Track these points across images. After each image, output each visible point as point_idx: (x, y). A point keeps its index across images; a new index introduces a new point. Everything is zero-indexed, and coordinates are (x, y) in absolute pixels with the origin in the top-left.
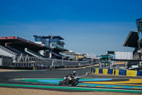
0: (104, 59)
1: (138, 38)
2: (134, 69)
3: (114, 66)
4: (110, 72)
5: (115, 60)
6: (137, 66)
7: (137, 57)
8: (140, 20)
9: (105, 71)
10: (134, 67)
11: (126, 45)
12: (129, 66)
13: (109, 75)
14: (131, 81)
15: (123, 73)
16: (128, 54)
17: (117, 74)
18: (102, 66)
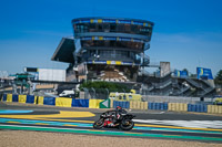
0: (21, 79)
1: (74, 49)
2: (68, 96)
3: (37, 91)
4: (30, 99)
5: (38, 81)
6: (72, 92)
7: (72, 78)
8: (77, 20)
9: (23, 98)
10: (67, 92)
11: (55, 59)
12: (60, 91)
13: (28, 104)
14: (63, 114)
15: (50, 101)
16: (58, 73)
17: (41, 103)
18: (18, 90)
